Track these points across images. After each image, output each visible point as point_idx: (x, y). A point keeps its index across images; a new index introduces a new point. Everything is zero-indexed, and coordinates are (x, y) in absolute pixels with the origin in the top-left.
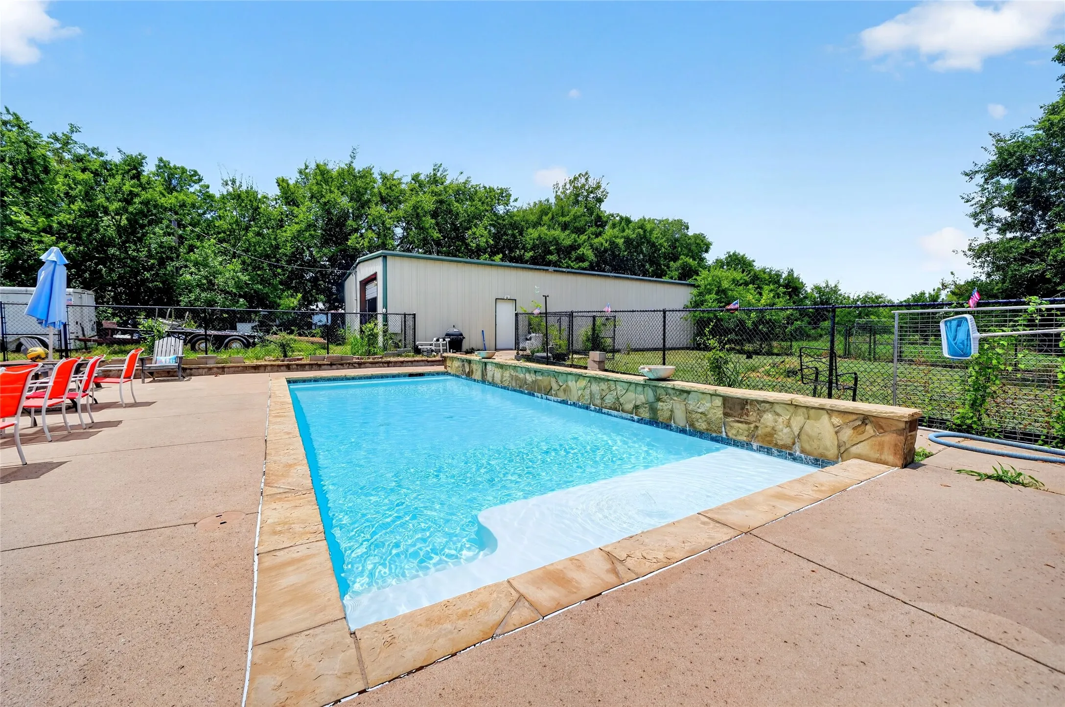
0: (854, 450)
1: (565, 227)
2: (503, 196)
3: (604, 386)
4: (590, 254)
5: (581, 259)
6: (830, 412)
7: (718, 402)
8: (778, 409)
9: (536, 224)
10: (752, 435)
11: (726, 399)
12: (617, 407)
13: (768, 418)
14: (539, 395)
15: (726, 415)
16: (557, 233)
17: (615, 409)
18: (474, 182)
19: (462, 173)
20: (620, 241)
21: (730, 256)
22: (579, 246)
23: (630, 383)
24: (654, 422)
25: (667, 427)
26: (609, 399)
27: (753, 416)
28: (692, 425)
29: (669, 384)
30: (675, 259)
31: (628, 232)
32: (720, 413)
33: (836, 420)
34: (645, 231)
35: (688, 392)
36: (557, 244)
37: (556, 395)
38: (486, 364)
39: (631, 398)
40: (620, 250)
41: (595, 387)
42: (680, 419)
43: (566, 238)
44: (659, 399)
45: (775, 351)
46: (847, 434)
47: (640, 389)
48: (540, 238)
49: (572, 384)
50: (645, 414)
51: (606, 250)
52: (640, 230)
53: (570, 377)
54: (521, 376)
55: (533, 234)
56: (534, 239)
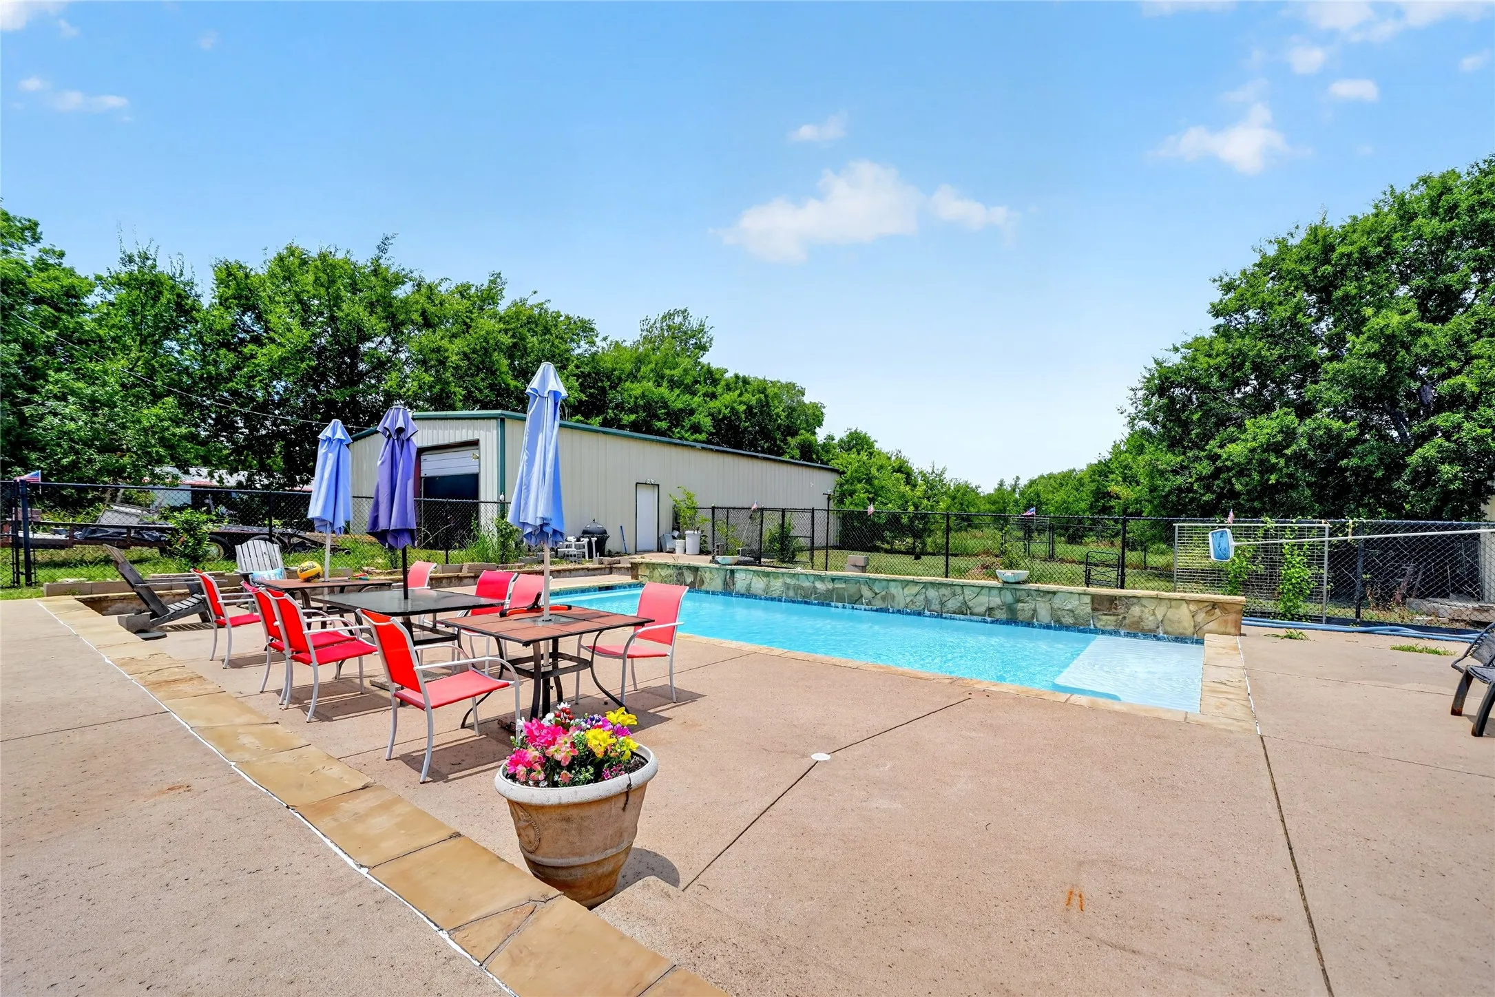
0: (1206, 627)
1: (673, 384)
2: (586, 329)
3: (943, 591)
4: (707, 422)
5: (696, 429)
6: (1188, 602)
7: (1087, 599)
8: (1144, 602)
9: (633, 377)
10: (1120, 624)
11: (1094, 598)
12: (964, 610)
13: (1136, 610)
14: (840, 605)
15: (1094, 609)
16: (664, 390)
17: (962, 613)
18: (552, 307)
20: (743, 408)
21: (851, 434)
22: (692, 412)
23: (983, 587)
24: (1013, 619)
25: (1029, 624)
26: (952, 604)
27: (1121, 610)
28: (1058, 621)
29: (1023, 587)
30: (794, 434)
31: (746, 397)
32: (1089, 609)
33: (1193, 607)
34: (766, 396)
35: (1054, 593)
36: (665, 405)
37: (869, 603)
38: (732, 572)
39: (981, 603)
40: (739, 418)
41: (932, 593)
42: (1044, 615)
43: (677, 400)
44: (1019, 601)
46: (1201, 617)
47: (995, 592)
48: (643, 396)
49: (894, 589)
50: (1001, 615)
51: (725, 418)
52: (762, 396)
53: (892, 584)
54: (807, 584)
55: (636, 389)
56: (637, 398)
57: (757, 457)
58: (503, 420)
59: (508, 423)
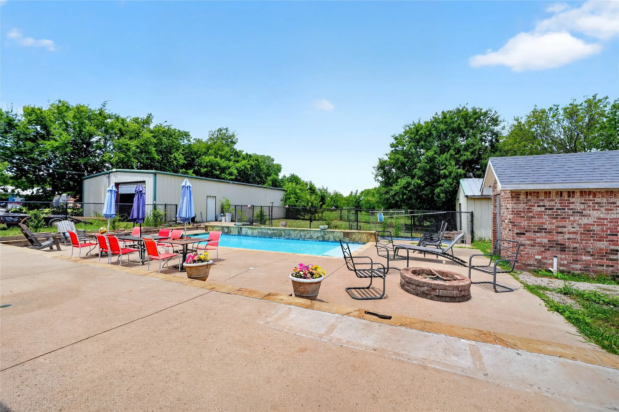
0: (370, 240)
1: (222, 157)
2: (187, 135)
3: (305, 232)
4: (235, 172)
5: (231, 174)
6: (366, 233)
7: (342, 233)
8: (356, 234)
9: (205, 154)
10: (350, 240)
11: (344, 233)
12: (311, 238)
13: (354, 236)
14: (275, 238)
15: (344, 236)
16: (218, 159)
17: (310, 239)
18: (173, 127)
19: (166, 122)
20: (249, 166)
21: (291, 176)
22: (229, 168)
23: (316, 231)
24: (324, 240)
25: (328, 241)
26: (308, 236)
27: (350, 236)
28: (335, 240)
29: (326, 230)
30: (270, 175)
31: (251, 162)
32: (342, 236)
33: (367, 235)
34: (258, 162)
35: (334, 232)
36: (219, 166)
37: (284, 237)
38: (241, 228)
39: (315, 235)
40: (248, 170)
41: (302, 233)
42: (332, 239)
43: (223, 163)
44: (325, 235)
45: (317, 219)
46: (369, 237)
47: (319, 232)
48: (210, 162)
49: (292, 232)
50: (321, 239)
51: (242, 170)
52: (257, 162)
53: (291, 230)
54: (265, 231)
55: (207, 159)
56: (207, 162)
57: (253, 186)
58: (155, 174)
59: (158, 175)
